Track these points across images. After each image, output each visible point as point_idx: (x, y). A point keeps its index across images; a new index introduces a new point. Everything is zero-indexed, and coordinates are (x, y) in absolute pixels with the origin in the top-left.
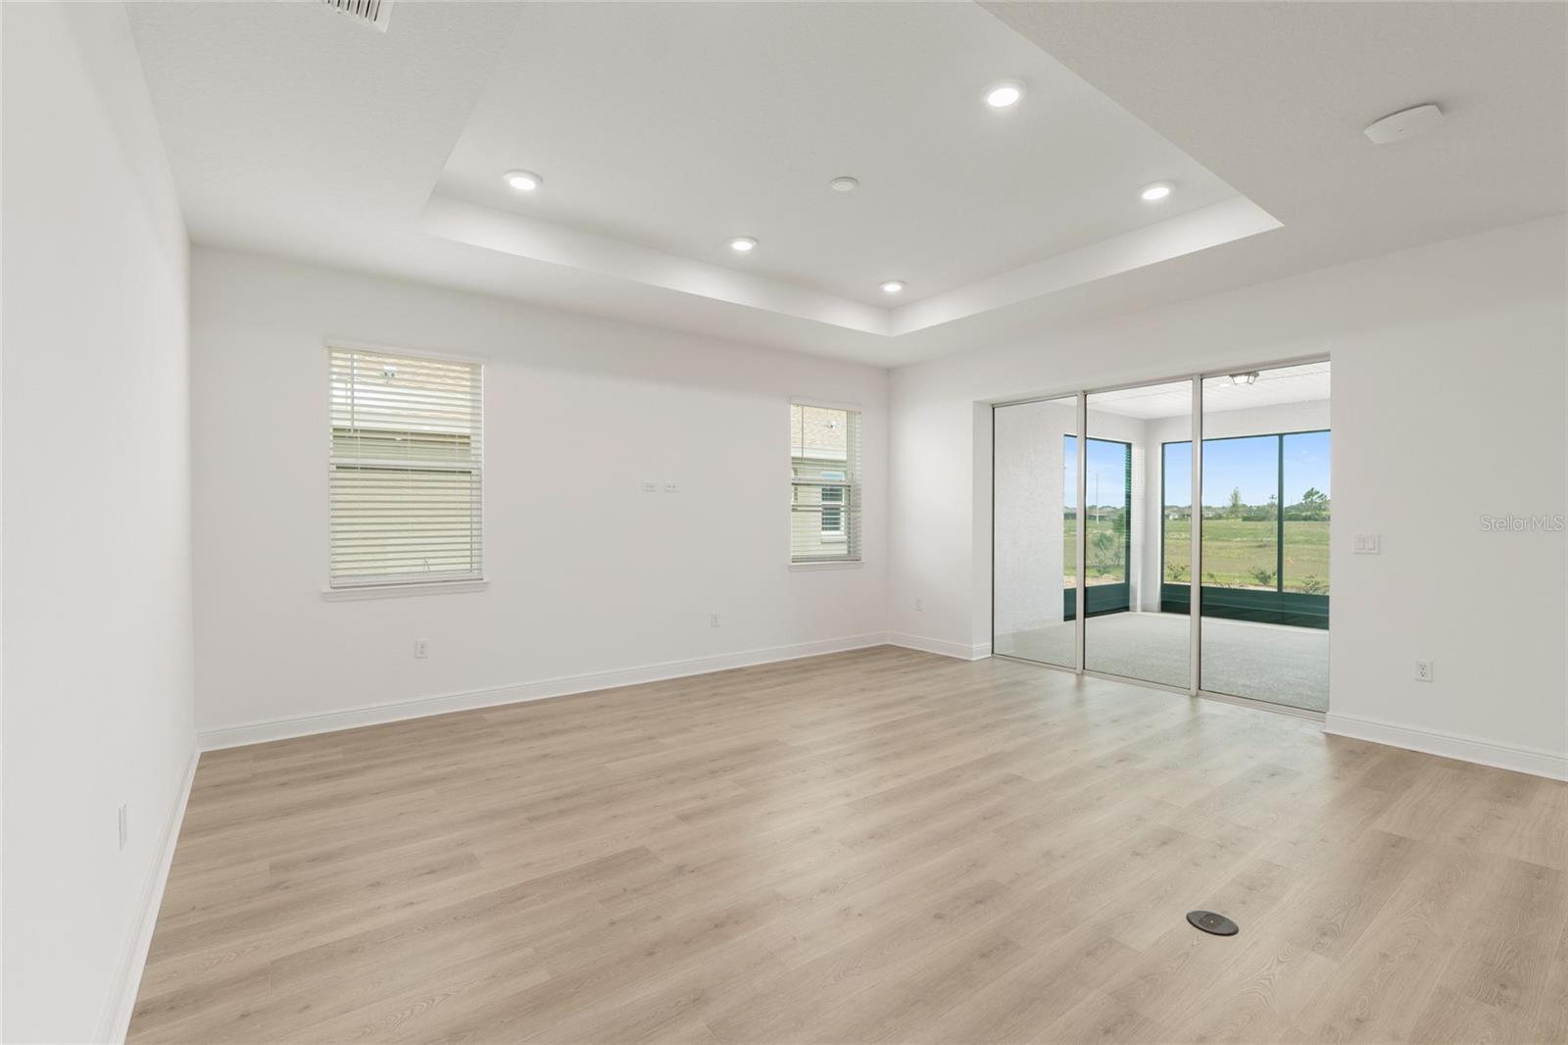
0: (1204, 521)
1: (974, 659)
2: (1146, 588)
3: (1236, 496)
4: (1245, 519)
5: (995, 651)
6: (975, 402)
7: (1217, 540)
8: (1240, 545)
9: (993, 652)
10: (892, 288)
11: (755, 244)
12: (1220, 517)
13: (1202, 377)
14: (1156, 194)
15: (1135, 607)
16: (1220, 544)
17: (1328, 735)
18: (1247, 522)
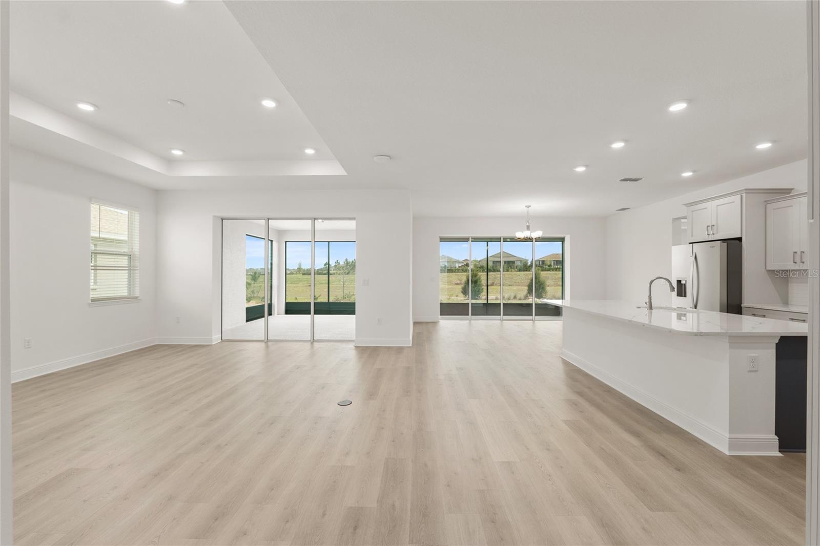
0: (287, 276)
1: (213, 344)
2: (279, 305)
3: (300, 265)
4: (303, 274)
5: (223, 339)
6: (214, 216)
7: (294, 283)
8: (302, 285)
9: (222, 339)
10: (177, 153)
11: (97, 108)
12: (293, 274)
13: (315, 219)
14: (310, 151)
15: (274, 313)
16: (295, 285)
17: (355, 347)
18: (304, 276)
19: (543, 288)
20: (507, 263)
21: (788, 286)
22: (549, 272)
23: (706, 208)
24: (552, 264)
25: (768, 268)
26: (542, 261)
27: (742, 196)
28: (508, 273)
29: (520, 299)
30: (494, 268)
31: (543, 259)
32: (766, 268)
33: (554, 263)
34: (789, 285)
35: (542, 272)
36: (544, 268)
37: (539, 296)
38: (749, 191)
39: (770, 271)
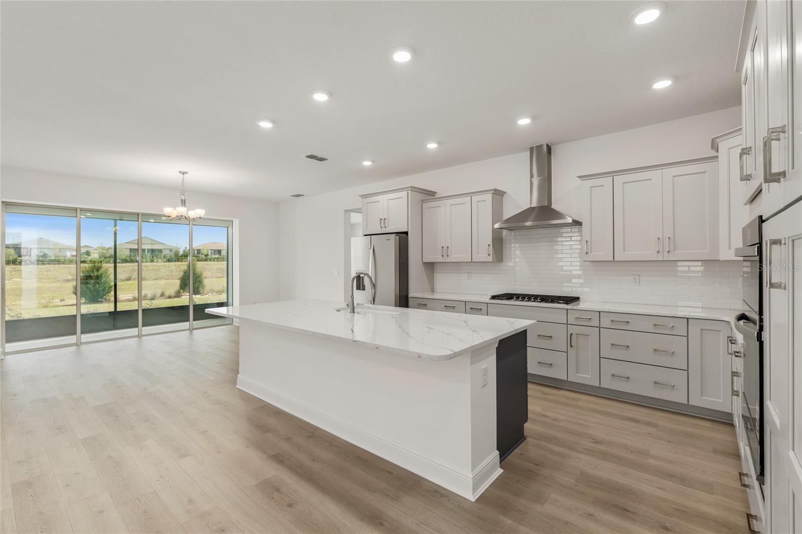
19: (200, 282)
20: (150, 251)
21: (433, 276)
22: (206, 262)
23: (379, 201)
24: (210, 253)
25: (424, 261)
26: (197, 250)
27: (408, 193)
28: (154, 264)
29: (170, 297)
30: (132, 258)
31: (199, 248)
32: (422, 261)
33: (212, 252)
34: (435, 275)
35: (198, 263)
36: (200, 258)
37: (196, 292)
38: (414, 189)
39: (425, 263)
